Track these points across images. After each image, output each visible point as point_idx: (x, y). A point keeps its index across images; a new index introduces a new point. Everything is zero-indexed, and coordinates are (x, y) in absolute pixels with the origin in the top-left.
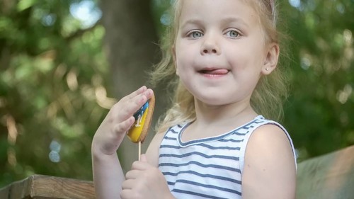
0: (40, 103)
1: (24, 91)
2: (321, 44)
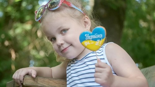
0: (25, 44)
1: (19, 38)
2: (148, 17)
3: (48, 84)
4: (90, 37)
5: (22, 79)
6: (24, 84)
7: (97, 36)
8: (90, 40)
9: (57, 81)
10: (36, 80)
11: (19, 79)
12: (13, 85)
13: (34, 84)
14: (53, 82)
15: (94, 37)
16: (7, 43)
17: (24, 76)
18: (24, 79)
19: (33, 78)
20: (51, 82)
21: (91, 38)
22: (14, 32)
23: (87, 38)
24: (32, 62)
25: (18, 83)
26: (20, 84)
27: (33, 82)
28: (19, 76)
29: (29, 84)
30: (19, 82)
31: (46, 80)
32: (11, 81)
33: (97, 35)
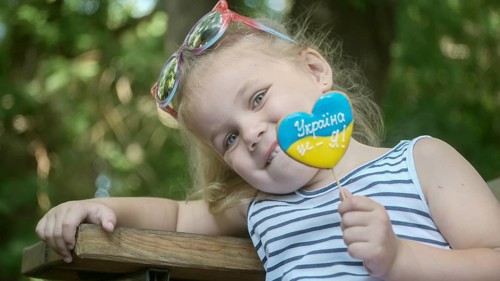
3: (155, 252)
4: (310, 128)
5: (70, 235)
6: (78, 252)
7: (330, 122)
8: (312, 135)
9: (183, 239)
10: (116, 239)
11: (63, 237)
12: (43, 255)
13: (111, 253)
14: (169, 243)
15: (323, 124)
16: (21, 124)
17: (77, 228)
18: (76, 236)
19: (107, 234)
20: (164, 242)
21: (314, 130)
22: (43, 86)
23: (301, 132)
24: (104, 181)
25: (58, 251)
26: (66, 253)
27: (106, 243)
28: (60, 226)
29: (95, 252)
30: (61, 244)
31: (149, 238)
32: (35, 245)
33: (328, 117)
